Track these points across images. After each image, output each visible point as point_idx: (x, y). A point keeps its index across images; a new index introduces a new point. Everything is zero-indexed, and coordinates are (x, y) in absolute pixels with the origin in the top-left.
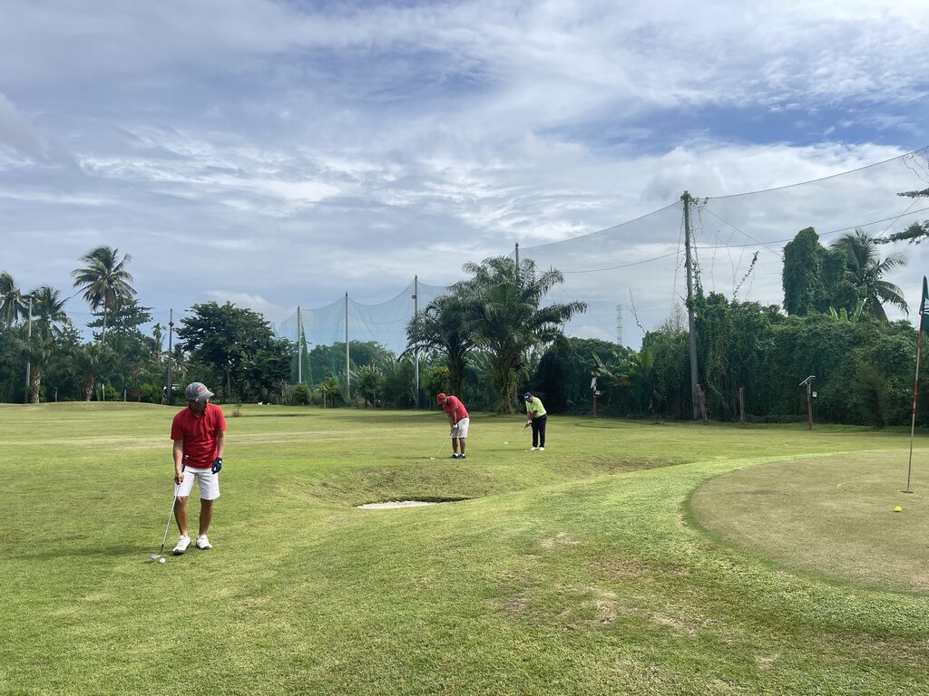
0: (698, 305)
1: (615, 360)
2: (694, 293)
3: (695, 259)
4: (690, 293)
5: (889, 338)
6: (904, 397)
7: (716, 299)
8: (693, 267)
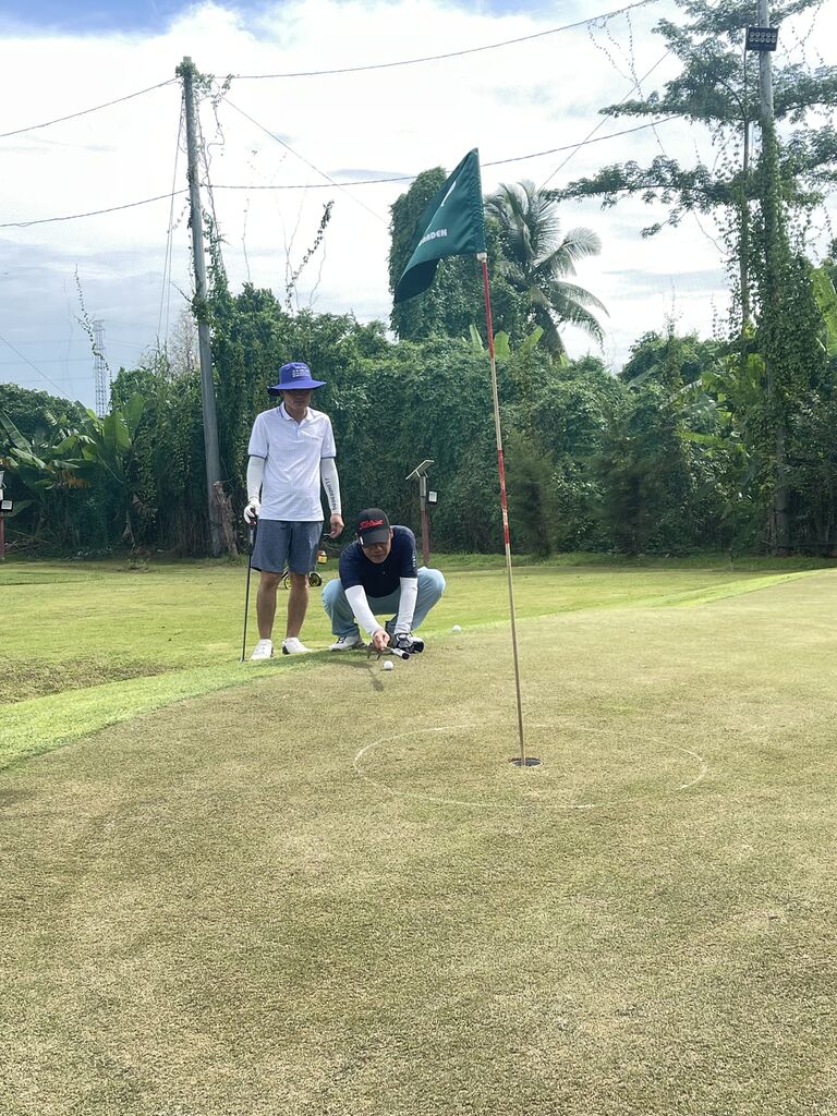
0: (218, 311)
1: (51, 433)
2: (209, 285)
3: (209, 211)
4: (200, 286)
5: (561, 385)
6: (583, 498)
7: (255, 301)
8: (205, 227)
